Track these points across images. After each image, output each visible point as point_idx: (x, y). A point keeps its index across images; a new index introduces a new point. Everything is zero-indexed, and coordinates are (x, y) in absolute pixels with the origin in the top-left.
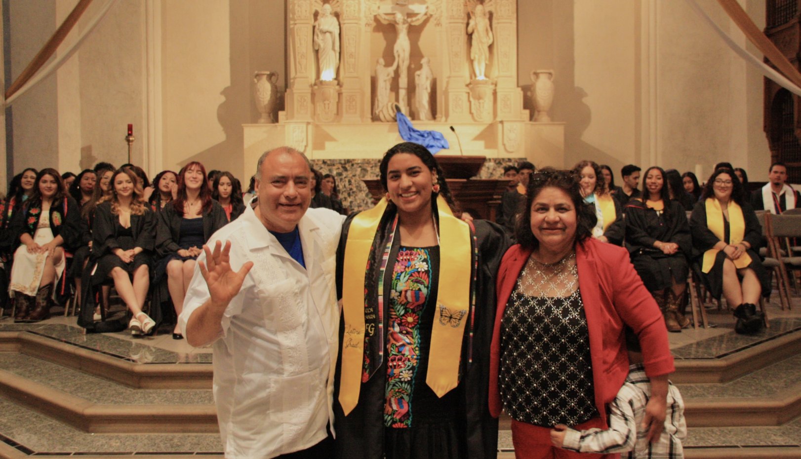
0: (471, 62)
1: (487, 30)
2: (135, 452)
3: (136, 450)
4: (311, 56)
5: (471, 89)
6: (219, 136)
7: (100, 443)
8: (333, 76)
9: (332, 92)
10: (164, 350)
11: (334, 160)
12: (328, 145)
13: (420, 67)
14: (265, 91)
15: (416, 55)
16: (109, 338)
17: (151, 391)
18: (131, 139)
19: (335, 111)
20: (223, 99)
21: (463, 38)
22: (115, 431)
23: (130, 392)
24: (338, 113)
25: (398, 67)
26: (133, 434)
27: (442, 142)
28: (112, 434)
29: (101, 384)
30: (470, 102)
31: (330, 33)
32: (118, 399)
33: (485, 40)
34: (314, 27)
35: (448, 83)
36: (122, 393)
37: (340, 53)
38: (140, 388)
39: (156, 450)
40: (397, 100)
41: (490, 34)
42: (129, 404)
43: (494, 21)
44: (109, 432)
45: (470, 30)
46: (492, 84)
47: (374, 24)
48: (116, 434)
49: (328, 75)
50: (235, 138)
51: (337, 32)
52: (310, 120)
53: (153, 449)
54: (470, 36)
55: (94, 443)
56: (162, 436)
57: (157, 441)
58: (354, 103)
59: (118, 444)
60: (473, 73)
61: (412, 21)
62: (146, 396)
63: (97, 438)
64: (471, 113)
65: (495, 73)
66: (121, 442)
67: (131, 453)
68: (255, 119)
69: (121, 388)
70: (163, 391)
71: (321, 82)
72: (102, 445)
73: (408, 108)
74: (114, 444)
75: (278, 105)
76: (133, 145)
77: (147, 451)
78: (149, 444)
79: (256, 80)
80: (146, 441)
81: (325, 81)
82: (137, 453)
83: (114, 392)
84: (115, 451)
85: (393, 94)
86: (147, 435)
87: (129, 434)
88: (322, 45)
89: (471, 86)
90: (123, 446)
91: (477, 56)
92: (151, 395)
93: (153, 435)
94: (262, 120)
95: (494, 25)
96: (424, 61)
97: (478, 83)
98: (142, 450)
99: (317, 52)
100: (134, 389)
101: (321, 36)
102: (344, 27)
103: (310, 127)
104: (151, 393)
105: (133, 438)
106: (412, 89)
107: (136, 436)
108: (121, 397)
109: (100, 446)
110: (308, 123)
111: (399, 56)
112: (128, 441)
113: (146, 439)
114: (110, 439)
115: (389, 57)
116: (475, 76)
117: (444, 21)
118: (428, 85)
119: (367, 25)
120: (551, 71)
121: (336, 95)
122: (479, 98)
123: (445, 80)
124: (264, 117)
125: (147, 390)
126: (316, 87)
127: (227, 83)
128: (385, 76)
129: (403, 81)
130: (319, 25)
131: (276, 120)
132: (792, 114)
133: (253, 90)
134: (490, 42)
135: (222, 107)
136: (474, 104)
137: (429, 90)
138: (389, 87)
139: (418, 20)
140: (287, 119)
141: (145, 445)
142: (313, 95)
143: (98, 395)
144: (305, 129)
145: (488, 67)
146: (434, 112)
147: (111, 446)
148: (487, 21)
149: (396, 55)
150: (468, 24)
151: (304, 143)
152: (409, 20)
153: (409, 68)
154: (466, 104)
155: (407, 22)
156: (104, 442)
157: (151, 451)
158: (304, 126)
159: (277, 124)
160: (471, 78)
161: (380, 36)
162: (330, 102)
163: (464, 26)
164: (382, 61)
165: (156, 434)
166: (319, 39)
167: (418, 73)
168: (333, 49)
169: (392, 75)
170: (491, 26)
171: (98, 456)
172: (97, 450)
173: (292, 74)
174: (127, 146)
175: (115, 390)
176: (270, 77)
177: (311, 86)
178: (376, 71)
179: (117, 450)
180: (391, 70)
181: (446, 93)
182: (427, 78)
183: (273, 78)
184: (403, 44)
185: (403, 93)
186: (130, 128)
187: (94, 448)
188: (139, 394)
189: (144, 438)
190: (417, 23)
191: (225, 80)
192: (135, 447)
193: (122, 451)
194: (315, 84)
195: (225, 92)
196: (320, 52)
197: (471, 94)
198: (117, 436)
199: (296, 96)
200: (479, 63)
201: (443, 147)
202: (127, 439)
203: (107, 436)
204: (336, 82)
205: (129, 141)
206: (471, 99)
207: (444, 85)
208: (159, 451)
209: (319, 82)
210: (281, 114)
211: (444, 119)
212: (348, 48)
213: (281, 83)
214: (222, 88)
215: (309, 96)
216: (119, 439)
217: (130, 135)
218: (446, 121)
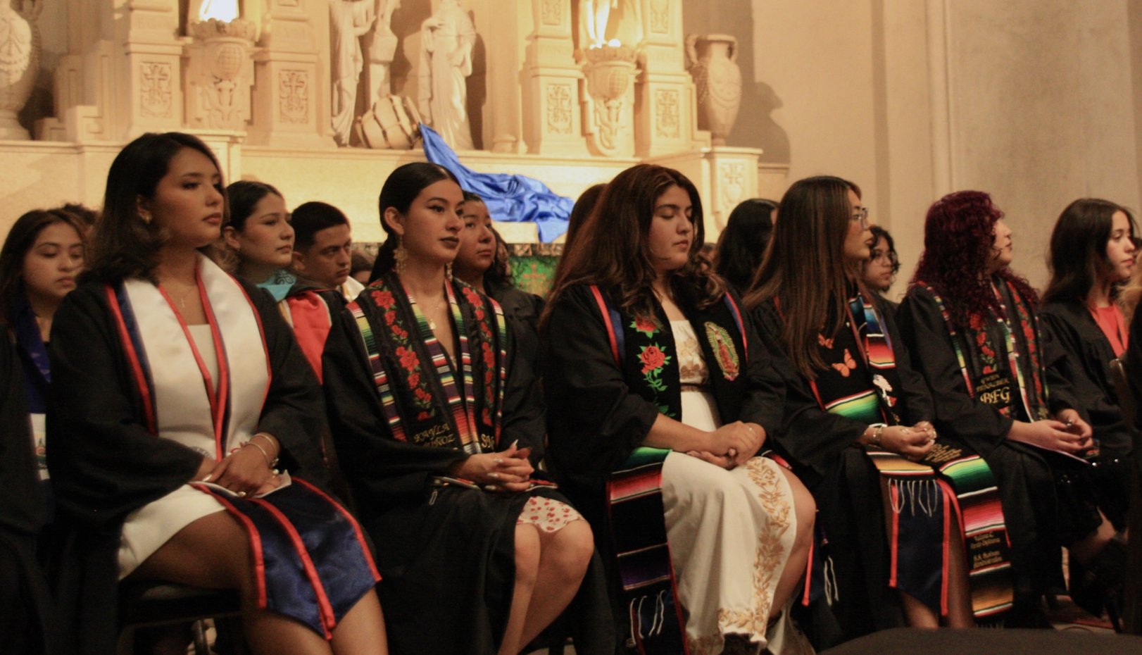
5: (588, 71)
14: (15, 42)
24: (253, 117)
25: (376, 2)
30: (582, 104)
35: (530, 52)
46: (634, 61)
58: (301, 91)
64: (585, 133)
81: (210, 22)
103: (236, 151)
116: (588, 38)
120: (734, 39)
121: (250, 67)
122: (609, 95)
123: (522, 45)
124: (7, 123)
126: (187, 40)
136: (596, 111)
137: (469, 67)
142: (184, 62)
153: (394, 11)
154: (573, 110)
162: (235, 85)
167: (431, 21)
169: (365, 21)
178: (330, 11)
180: (361, 9)
181: (526, 78)
182: (458, 39)
183: (29, 7)
194: (183, 32)
197: (586, 82)
206: (587, 97)
210: (83, 114)
215: (176, 62)
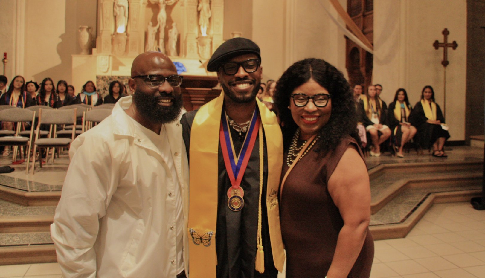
0: (199, 26)
1: (208, 10)
2: (30, 244)
3: (30, 242)
4: (112, 19)
5: (199, 41)
6: (57, 61)
7: (7, 239)
8: (124, 30)
9: (123, 39)
10: (40, 184)
11: (124, 77)
12: (121, 68)
13: (171, 27)
14: (85, 37)
15: (169, 21)
16: (4, 177)
17: (35, 207)
18: (6, 61)
19: (124, 50)
20: (60, 40)
21: (195, 13)
22: (15, 232)
23: (22, 208)
24: (126, 50)
25: (159, 27)
26: (26, 233)
27: (183, 68)
28: (13, 234)
29: (4, 204)
30: (198, 47)
31: (123, 7)
32: (16, 213)
33: (207, 15)
34: (114, 3)
35: (186, 37)
36: (17, 209)
37: (128, 18)
38: (28, 205)
39: (43, 242)
40: (158, 44)
41: (210, 12)
42: (24, 216)
43: (212, 5)
44: (11, 232)
45: (199, 9)
46: (210, 38)
47: (147, 3)
48: (16, 234)
49: (121, 29)
50: (67, 63)
51: (127, 6)
52: (111, 54)
53: (41, 242)
54: (199, 13)
55: (3, 239)
56: (44, 234)
57: (42, 237)
58: (135, 45)
59: (18, 239)
60: (200, 32)
61: (168, 3)
62: (33, 210)
63: (4, 237)
64: (198, 53)
65: (212, 32)
66: (20, 238)
67: (27, 245)
68: (79, 52)
69: (16, 206)
70: (42, 207)
71: (117, 34)
72: (8, 241)
73: (164, 50)
74: (16, 240)
75: (92, 45)
76: (7, 64)
77: (37, 243)
78: (37, 239)
79: (80, 31)
80: (35, 237)
81: (119, 33)
82: (31, 245)
83: (12, 209)
84: (18, 244)
85: (156, 42)
86: (35, 233)
87: (24, 233)
88: (118, 13)
89: (199, 39)
90: (21, 241)
91: (202, 23)
92: (35, 210)
93: (39, 233)
94: (83, 53)
95: (212, 7)
96: (174, 25)
97: (203, 37)
98: (34, 243)
99: (115, 17)
100: (24, 207)
101: (118, 8)
102: (131, 4)
103: (111, 58)
104: (35, 209)
105: (27, 236)
106: (166, 39)
107: (28, 234)
108: (17, 211)
109: (7, 241)
110: (110, 56)
111: (160, 21)
112: (24, 237)
113: (34, 236)
114: (13, 237)
115: (155, 21)
116: (201, 34)
117: (186, 4)
118: (175, 37)
119: (144, 3)
120: (241, 33)
121: (125, 41)
122: (203, 45)
123: (185, 35)
124: (84, 52)
125: (33, 207)
126: (114, 36)
127: (63, 32)
128: (152, 31)
129: (162, 35)
130: (117, 2)
131: (90, 53)
132: (359, 60)
133: (78, 36)
134: (210, 16)
135: (59, 45)
136: (201, 49)
137: (176, 40)
138: (154, 37)
139: (171, 2)
140: (97, 53)
141: (35, 239)
142: (112, 40)
143: (3, 211)
144: (108, 59)
145: (208, 29)
146: (178, 52)
147: (14, 241)
148: (208, 5)
149: (158, 20)
150: (198, 6)
151: (107, 67)
152: (166, 2)
153: (165, 28)
154: (196, 49)
155: (165, 3)
156: (9, 238)
157: (40, 243)
158: (108, 57)
159: (91, 56)
160: (199, 34)
161: (150, 10)
162: (122, 44)
163: (196, 7)
164: (151, 23)
165: (41, 233)
166: (117, 10)
167: (170, 30)
168: (125, 15)
169: (156, 31)
170: (210, 7)
171: (7, 247)
172: (6, 244)
173: (101, 28)
174: (3, 65)
175: (13, 207)
176: (88, 29)
177: (112, 35)
178: (147, 29)
179: (18, 243)
180: (156, 28)
181: (185, 42)
182: (175, 34)
183: (90, 30)
184: (162, 15)
185: (161, 41)
186: (5, 55)
187: (4, 243)
188: (28, 209)
189: (33, 235)
190: (170, 4)
191: (62, 30)
192: (29, 241)
193: (21, 243)
194: (114, 34)
195: (62, 37)
196: (117, 17)
197: (199, 43)
198: (17, 235)
199: (103, 41)
200: (203, 27)
201: (183, 71)
202: (23, 236)
203: (10, 235)
204: (125, 34)
205: (4, 62)
206: (199, 46)
207: (185, 37)
208: (45, 243)
209: (116, 33)
210: (94, 50)
211: (184, 56)
212: (133, 15)
213: (94, 33)
214: (60, 34)
215: (110, 41)
216: (18, 236)
217: (5, 58)
218: (185, 56)
